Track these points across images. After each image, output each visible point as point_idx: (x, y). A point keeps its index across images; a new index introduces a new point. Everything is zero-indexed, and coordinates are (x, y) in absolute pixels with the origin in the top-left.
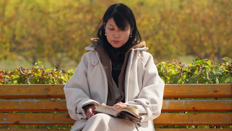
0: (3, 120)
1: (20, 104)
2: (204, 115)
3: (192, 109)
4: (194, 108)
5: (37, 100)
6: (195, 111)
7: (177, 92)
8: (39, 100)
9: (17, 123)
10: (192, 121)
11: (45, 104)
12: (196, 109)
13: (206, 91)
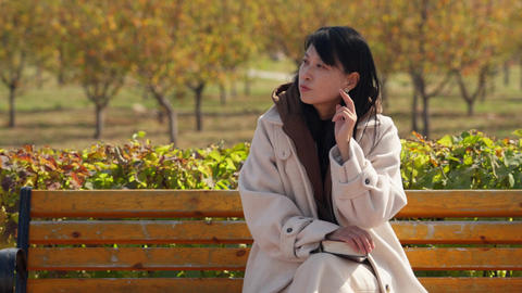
0: (109, 261)
1: (143, 228)
2: (503, 251)
3: (479, 239)
4: (483, 237)
5: (176, 222)
6: (485, 243)
7: (449, 206)
8: (181, 222)
9: (138, 267)
10: (481, 263)
11: (192, 229)
12: (487, 239)
13: (506, 203)
